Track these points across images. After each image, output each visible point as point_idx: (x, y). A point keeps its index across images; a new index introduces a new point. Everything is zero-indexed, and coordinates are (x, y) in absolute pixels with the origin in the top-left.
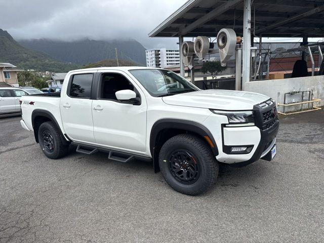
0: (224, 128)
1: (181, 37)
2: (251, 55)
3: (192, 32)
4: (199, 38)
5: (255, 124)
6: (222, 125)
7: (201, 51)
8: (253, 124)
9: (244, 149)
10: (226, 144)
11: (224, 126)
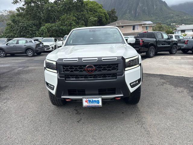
5: (58, 72)
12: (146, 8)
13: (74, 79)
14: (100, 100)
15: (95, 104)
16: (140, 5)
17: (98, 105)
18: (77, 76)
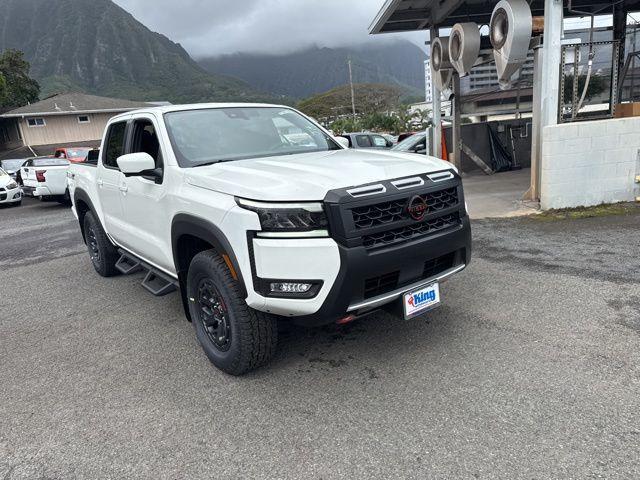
0: (254, 240)
1: (434, 28)
2: (562, 59)
3: (452, 15)
4: (458, 26)
5: (329, 232)
6: (248, 232)
7: (461, 57)
8: (325, 233)
9: (305, 287)
10: (260, 275)
11: (252, 235)
12: (124, 59)
13: (381, 244)
14: (435, 287)
15: (428, 303)
16: (101, 46)
17: (433, 303)
18: (387, 232)
